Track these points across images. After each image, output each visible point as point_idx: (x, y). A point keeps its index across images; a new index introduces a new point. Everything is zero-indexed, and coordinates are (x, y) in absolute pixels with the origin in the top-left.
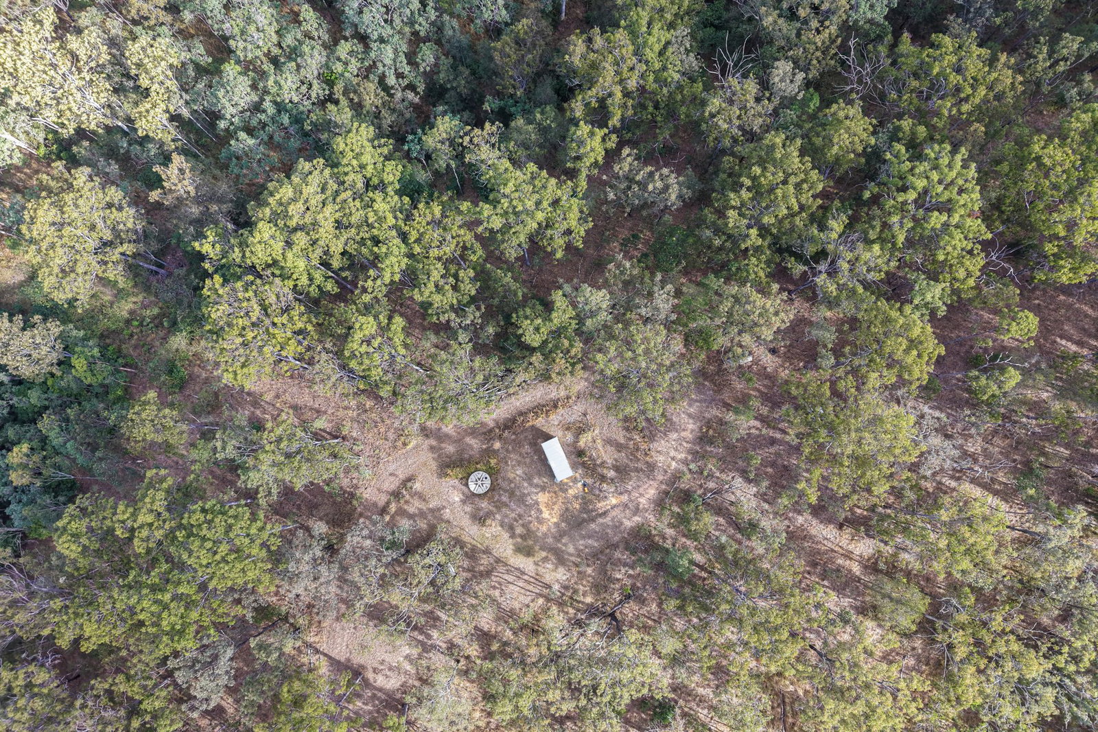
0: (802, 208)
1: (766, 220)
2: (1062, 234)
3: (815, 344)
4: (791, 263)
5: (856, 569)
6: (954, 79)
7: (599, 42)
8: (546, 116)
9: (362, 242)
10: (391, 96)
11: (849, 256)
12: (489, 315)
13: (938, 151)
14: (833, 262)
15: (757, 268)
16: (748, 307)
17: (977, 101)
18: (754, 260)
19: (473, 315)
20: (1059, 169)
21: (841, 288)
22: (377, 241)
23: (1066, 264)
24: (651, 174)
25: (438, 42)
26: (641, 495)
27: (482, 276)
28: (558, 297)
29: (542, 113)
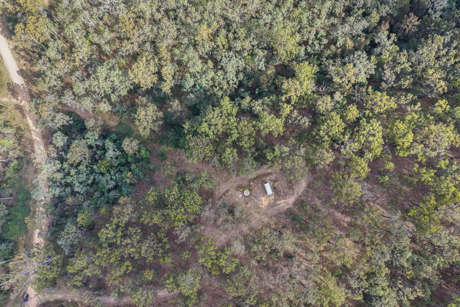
0: (339, 131)
1: (330, 134)
2: (401, 145)
3: (339, 165)
4: (335, 145)
5: (346, 225)
6: (380, 103)
7: (291, 83)
8: (273, 97)
9: (227, 130)
10: (229, 85)
11: (349, 145)
12: (257, 150)
13: (374, 121)
14: (345, 146)
15: (326, 145)
16: (324, 155)
17: (385, 109)
18: (326, 143)
19: (253, 150)
20: (402, 129)
21: (347, 152)
22: (231, 130)
23: (402, 152)
24: (301, 118)
25: (244, 73)
26: (290, 200)
27: (256, 140)
28: (276, 148)
29: (272, 96)
